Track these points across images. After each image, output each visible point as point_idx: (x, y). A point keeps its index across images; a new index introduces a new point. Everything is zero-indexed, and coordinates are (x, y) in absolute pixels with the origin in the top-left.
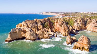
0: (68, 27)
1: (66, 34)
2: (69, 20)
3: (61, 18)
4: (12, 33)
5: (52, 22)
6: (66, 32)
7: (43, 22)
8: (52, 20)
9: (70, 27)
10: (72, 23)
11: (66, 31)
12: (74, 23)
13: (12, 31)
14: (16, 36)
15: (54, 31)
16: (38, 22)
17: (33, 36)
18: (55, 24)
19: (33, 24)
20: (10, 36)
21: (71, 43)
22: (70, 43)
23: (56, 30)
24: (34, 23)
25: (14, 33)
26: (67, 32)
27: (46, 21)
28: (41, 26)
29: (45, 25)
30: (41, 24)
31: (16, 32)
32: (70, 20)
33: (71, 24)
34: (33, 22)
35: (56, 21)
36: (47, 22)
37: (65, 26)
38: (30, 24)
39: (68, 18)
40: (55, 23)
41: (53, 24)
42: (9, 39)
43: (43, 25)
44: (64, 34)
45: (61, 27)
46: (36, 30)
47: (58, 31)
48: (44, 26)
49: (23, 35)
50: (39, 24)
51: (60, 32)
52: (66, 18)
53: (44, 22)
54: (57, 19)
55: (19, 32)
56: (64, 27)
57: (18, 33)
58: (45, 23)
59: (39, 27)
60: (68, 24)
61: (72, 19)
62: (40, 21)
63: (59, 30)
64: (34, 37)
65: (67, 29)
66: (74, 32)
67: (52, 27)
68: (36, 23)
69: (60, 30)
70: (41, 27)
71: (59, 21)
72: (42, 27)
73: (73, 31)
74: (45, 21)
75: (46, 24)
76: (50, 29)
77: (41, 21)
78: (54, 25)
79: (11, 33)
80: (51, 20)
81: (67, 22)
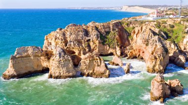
0: (163, 46)
1: (157, 67)
2: (173, 27)
3: (150, 22)
4: (18, 58)
5: (126, 31)
6: (156, 63)
7: (103, 31)
8: (128, 25)
9: (173, 46)
10: (181, 35)
11: (156, 58)
12: (185, 35)
13: (18, 53)
14: (28, 65)
15: (129, 56)
16: (90, 30)
17: (65, 69)
18: (135, 36)
19: (78, 35)
20: (13, 65)
21: (161, 100)
22: (160, 98)
23: (134, 53)
24: (81, 33)
25: (22, 57)
26: (158, 62)
27: (111, 28)
28: (98, 41)
29: (107, 38)
30: (97, 35)
31: (28, 56)
32: (176, 28)
33: (177, 37)
34: (79, 31)
35: (136, 30)
36: (113, 30)
37: (157, 43)
38: (70, 36)
39: (170, 22)
40: (134, 32)
41: (129, 35)
42: (11, 73)
43: (103, 38)
44: (151, 67)
45: (147, 45)
46: (82, 52)
47: (139, 55)
48: (105, 41)
49: (45, 64)
50: (93, 35)
51: (142, 58)
52: (166, 20)
53: (107, 30)
54: (142, 22)
55: (35, 56)
56: (154, 46)
57: (32, 58)
58: (108, 33)
59: (91, 44)
60: (168, 37)
61: (180, 23)
62: (97, 29)
63: (141, 52)
64: (68, 72)
65: (159, 53)
66: (181, 60)
67: (127, 42)
68: (87, 33)
69: (143, 52)
70: (97, 44)
71: (144, 28)
72: (100, 43)
73: (178, 59)
74: (109, 27)
75: (109, 36)
76: (118, 49)
77: (100, 28)
78: (132, 39)
79: (13, 58)
80: (125, 25)
81: (165, 33)
